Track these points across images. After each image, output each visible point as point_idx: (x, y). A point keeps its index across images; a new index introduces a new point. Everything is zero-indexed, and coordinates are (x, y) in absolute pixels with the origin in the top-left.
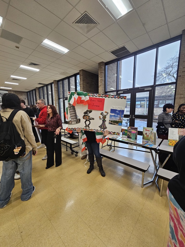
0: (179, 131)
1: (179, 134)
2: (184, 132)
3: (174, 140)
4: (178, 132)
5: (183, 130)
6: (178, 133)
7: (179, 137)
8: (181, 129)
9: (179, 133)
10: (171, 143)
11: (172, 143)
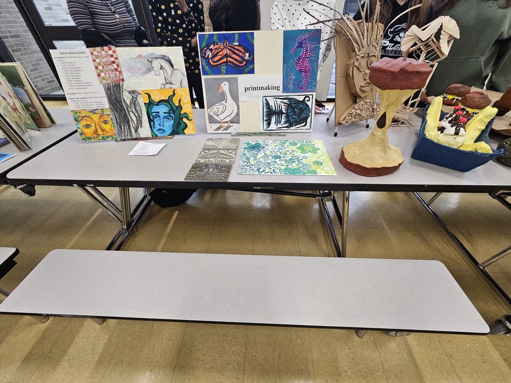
0: (98, 60)
1: (103, 78)
2: (118, 66)
3: (93, 112)
4: (97, 68)
5: (111, 52)
6: (99, 75)
7: (107, 94)
8: (103, 52)
9: (103, 75)
10: (88, 126)
11: (93, 125)
